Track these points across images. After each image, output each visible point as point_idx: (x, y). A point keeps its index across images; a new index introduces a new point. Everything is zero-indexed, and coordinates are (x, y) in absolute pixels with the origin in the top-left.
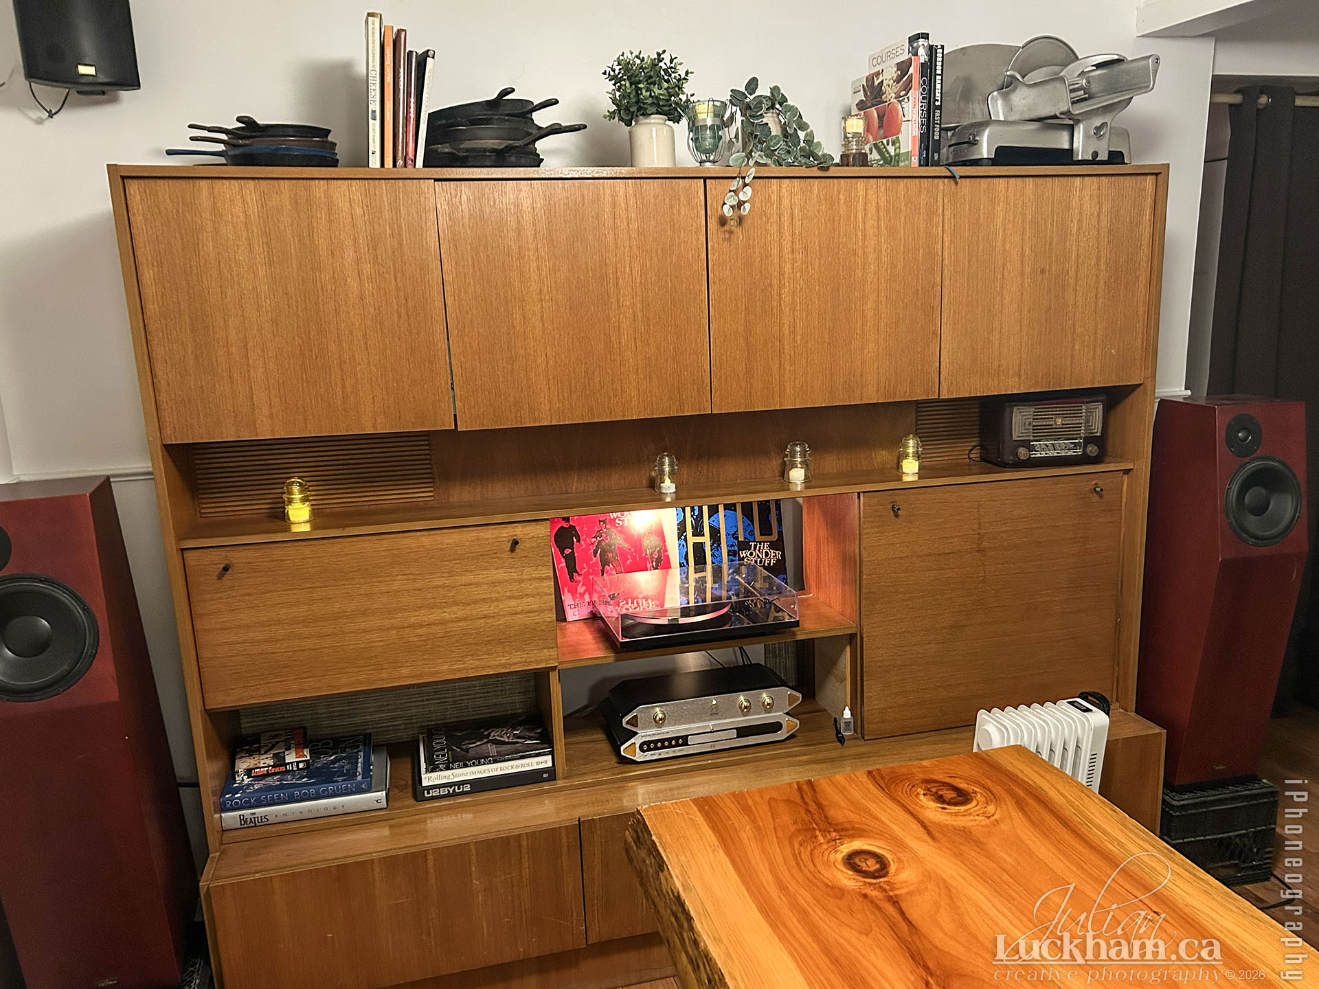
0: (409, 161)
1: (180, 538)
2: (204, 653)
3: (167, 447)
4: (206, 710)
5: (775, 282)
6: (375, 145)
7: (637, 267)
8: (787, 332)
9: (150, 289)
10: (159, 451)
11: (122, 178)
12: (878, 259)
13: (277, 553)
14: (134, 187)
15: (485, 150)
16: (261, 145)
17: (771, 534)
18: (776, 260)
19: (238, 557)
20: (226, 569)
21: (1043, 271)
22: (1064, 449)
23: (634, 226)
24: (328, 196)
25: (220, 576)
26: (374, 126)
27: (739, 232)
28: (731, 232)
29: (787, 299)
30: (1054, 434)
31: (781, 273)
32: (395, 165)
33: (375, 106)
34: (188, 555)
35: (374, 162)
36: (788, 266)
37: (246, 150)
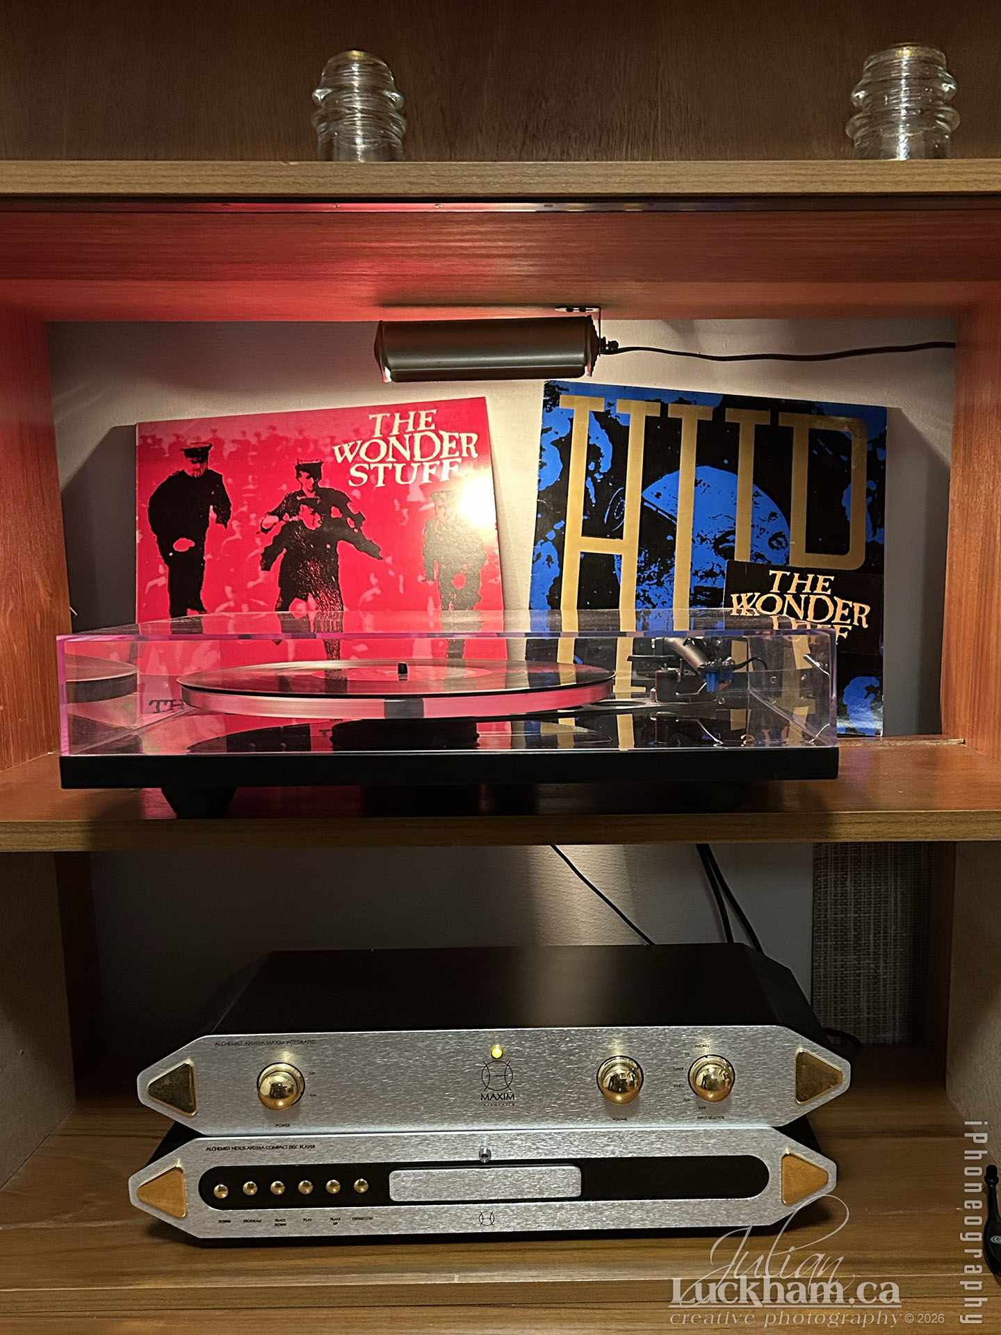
17: (842, 549)
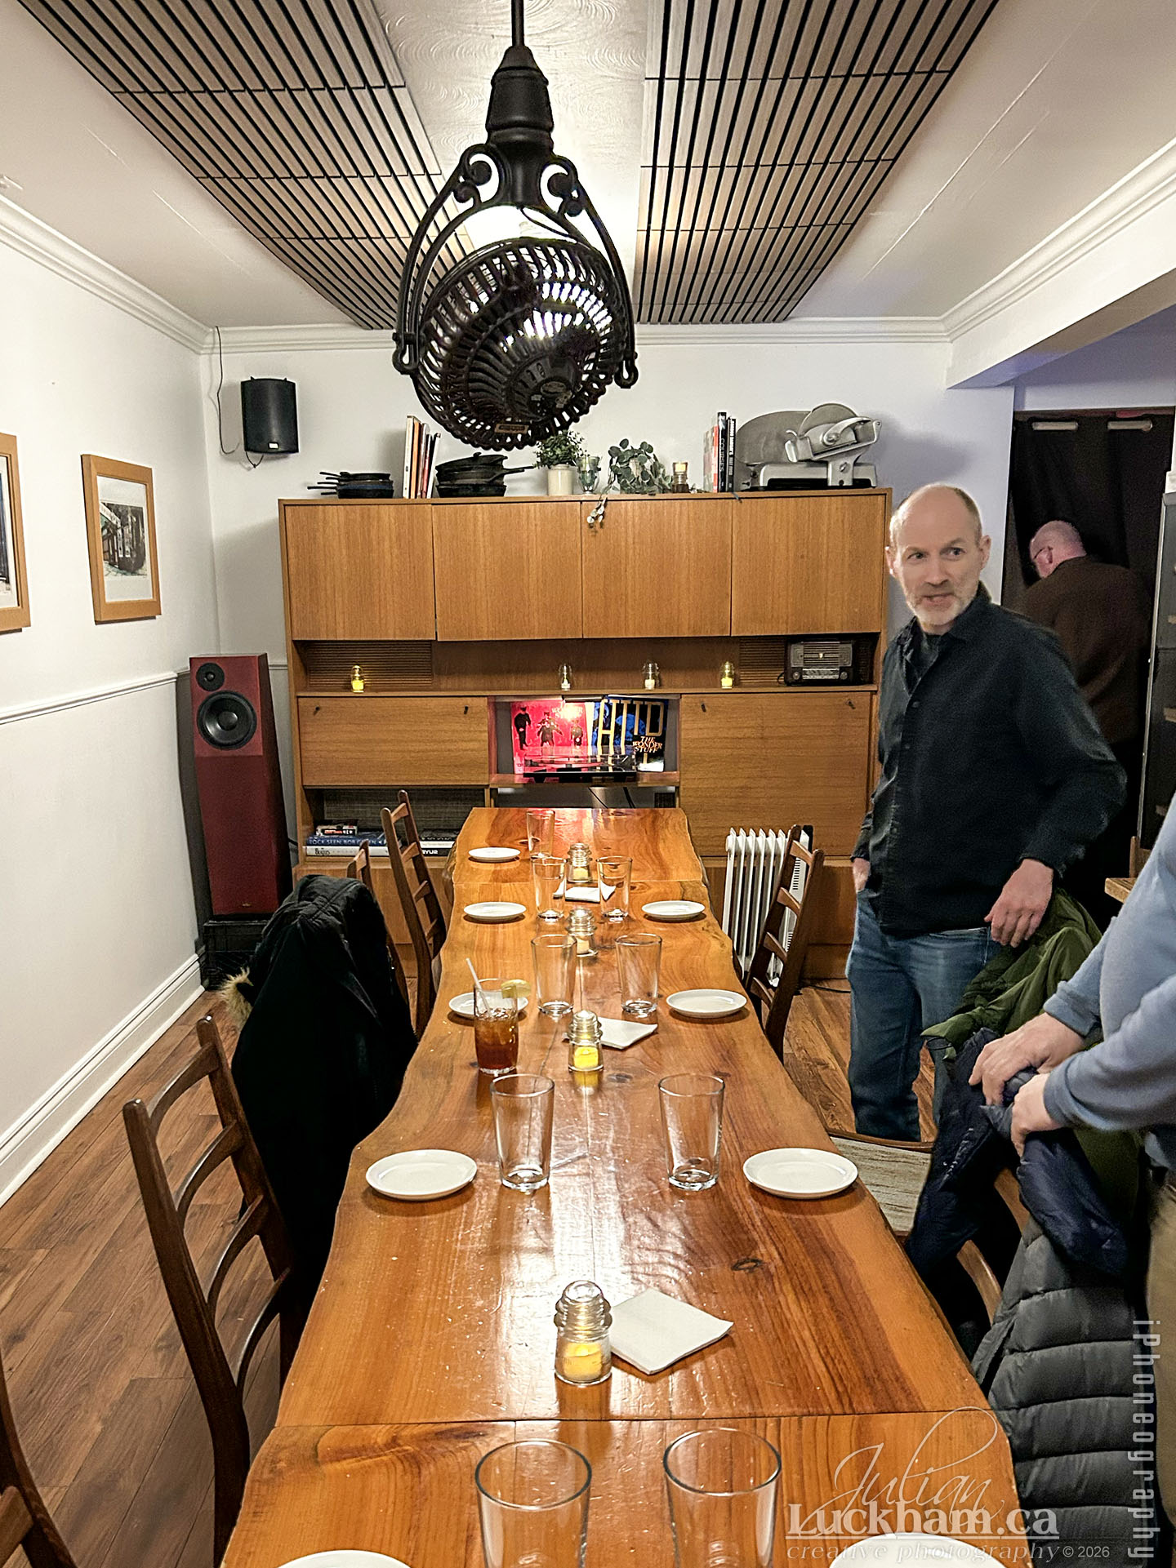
0: (424, 493)
1: (296, 691)
2: (305, 754)
3: (295, 642)
4: (303, 786)
5: (623, 561)
6: (406, 485)
7: (540, 552)
8: (630, 592)
9: (292, 561)
10: (290, 643)
11: (284, 505)
12: (689, 549)
13: (342, 702)
14: (288, 509)
15: (467, 485)
16: (353, 485)
17: (658, 732)
18: (623, 549)
19: (322, 703)
20: (318, 709)
21: (802, 557)
22: (827, 674)
23: (539, 529)
24: (378, 513)
25: (315, 713)
26: (407, 474)
27: (601, 531)
28: (596, 532)
29: (630, 571)
30: (818, 663)
31: (627, 557)
32: (416, 497)
33: (407, 464)
34: (300, 700)
35: (406, 494)
36: (631, 552)
37: (345, 487)
